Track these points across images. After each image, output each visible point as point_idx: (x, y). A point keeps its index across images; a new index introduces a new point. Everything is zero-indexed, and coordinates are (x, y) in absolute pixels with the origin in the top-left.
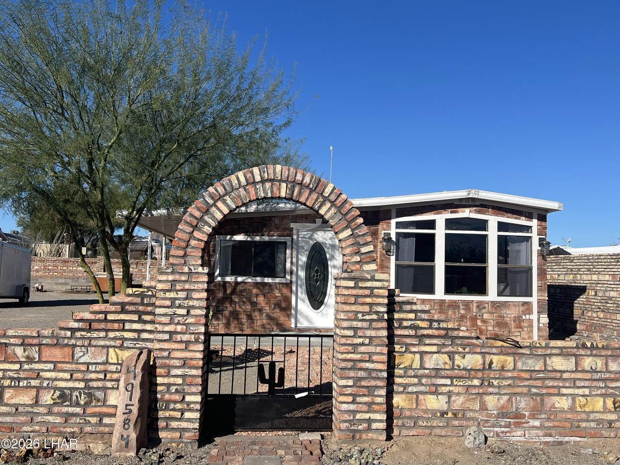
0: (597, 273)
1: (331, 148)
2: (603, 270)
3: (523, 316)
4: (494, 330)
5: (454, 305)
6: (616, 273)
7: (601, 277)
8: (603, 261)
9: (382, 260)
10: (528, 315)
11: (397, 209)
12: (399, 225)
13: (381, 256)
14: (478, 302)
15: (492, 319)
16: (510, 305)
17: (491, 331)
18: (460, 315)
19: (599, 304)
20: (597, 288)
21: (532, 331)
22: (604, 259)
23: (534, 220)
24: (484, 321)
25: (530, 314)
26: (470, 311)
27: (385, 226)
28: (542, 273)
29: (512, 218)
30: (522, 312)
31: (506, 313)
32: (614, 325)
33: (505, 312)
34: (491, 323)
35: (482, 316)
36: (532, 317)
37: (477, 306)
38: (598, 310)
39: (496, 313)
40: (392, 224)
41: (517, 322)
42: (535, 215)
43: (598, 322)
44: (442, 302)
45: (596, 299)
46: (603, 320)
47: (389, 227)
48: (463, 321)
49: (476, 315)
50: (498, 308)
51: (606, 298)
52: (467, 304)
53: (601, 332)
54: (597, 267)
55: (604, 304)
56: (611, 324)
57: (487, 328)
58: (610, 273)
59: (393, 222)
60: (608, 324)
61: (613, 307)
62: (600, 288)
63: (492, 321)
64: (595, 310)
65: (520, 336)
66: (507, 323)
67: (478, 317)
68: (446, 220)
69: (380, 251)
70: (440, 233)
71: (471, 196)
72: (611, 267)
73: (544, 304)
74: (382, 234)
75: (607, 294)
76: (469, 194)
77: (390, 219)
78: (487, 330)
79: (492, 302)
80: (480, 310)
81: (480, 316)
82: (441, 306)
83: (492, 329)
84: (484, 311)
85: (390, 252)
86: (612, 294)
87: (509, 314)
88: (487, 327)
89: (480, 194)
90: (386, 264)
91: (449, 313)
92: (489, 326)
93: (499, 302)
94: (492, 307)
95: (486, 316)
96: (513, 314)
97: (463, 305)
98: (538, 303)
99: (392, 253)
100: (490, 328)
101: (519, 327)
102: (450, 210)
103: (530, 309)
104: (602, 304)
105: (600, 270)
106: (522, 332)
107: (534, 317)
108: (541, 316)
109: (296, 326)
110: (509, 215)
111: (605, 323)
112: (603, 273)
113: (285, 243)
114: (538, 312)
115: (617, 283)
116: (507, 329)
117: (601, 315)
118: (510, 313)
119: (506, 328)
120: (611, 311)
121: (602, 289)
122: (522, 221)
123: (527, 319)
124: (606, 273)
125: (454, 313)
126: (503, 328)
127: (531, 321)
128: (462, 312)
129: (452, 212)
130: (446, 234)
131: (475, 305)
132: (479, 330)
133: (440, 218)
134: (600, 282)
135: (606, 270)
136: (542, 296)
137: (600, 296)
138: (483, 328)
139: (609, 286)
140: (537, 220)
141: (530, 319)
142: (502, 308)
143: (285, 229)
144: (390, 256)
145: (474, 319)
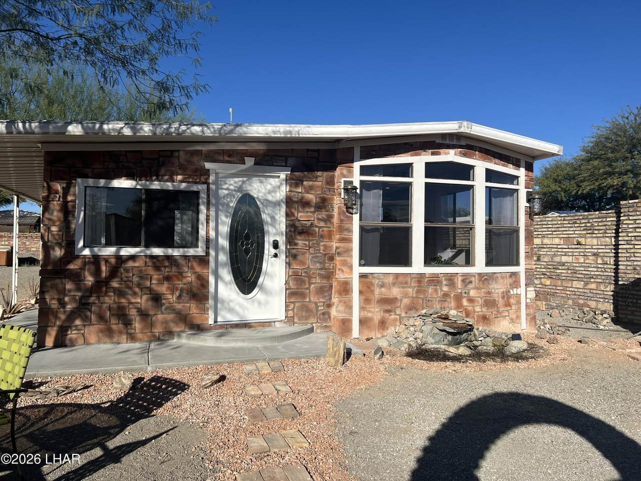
0: (540, 236)
1: (231, 110)
2: (551, 233)
3: (511, 290)
4: (482, 311)
5: (435, 280)
6: (572, 236)
7: (546, 241)
8: (549, 223)
9: (341, 221)
10: (516, 289)
11: (361, 147)
12: (364, 170)
13: (339, 214)
14: (464, 275)
15: (478, 297)
16: (497, 277)
17: (478, 312)
18: (442, 293)
19: (544, 270)
20: (541, 253)
21: (519, 308)
22: (552, 221)
23: (521, 168)
24: (471, 300)
25: (517, 288)
26: (454, 287)
27: (345, 172)
28: (529, 237)
29: (499, 165)
30: (510, 285)
31: (494, 288)
32: (568, 293)
33: (493, 286)
34: (478, 302)
35: (468, 294)
36: (519, 291)
37: (463, 281)
38: (542, 276)
39: (483, 288)
40: (354, 169)
41: (506, 299)
42: (523, 163)
43: (543, 290)
44: (421, 276)
45: (538, 265)
46: (551, 287)
47: (351, 173)
48: (446, 300)
49: (461, 293)
50: (486, 282)
51: (555, 264)
52: (451, 278)
53: (546, 300)
54: (540, 230)
55: (552, 270)
56: (564, 292)
57: (474, 310)
58: (561, 236)
59: (357, 166)
60: (557, 291)
61: (567, 273)
62: (545, 253)
63: (480, 299)
64: (538, 276)
65: (509, 316)
66: (495, 300)
67: (464, 295)
68: (427, 164)
69: (339, 208)
70: (418, 182)
71: (462, 130)
72: (564, 229)
73: (531, 274)
74: (340, 183)
75: (557, 259)
76: (460, 127)
77: (353, 162)
78: (474, 312)
79: (480, 274)
80: (466, 286)
81: (465, 293)
82: (419, 282)
83: (480, 310)
84: (470, 286)
85: (352, 209)
86: (564, 259)
87: (497, 289)
88: (473, 307)
89: (473, 127)
90: (346, 226)
91: (430, 291)
92: (476, 306)
93: (487, 274)
94: (480, 280)
95: (473, 293)
96: (501, 289)
97: (445, 279)
98: (526, 272)
99: (354, 211)
100: (478, 309)
101: (508, 305)
102: (430, 151)
103: (517, 282)
104: (548, 270)
105: (544, 233)
106: (510, 311)
107: (521, 290)
108: (528, 289)
109: (216, 322)
110: (497, 161)
111: (553, 291)
112: (549, 236)
113: (197, 194)
114: (526, 285)
115: (573, 247)
116: (496, 309)
117: (548, 282)
118: (499, 287)
119: (494, 307)
120: (564, 278)
121: (548, 253)
122: (509, 170)
123: (515, 294)
124: (555, 236)
125: (436, 290)
126: (491, 307)
127: (518, 296)
128: (445, 289)
129: (433, 154)
130: (426, 183)
131: (460, 278)
132: (465, 312)
133: (419, 161)
134: (545, 246)
135: (554, 233)
136: (529, 264)
137: (546, 262)
138: (470, 308)
139: (560, 250)
140: (524, 169)
141: (517, 294)
142: (490, 282)
143: (196, 170)
144: (352, 214)
145: (459, 298)
